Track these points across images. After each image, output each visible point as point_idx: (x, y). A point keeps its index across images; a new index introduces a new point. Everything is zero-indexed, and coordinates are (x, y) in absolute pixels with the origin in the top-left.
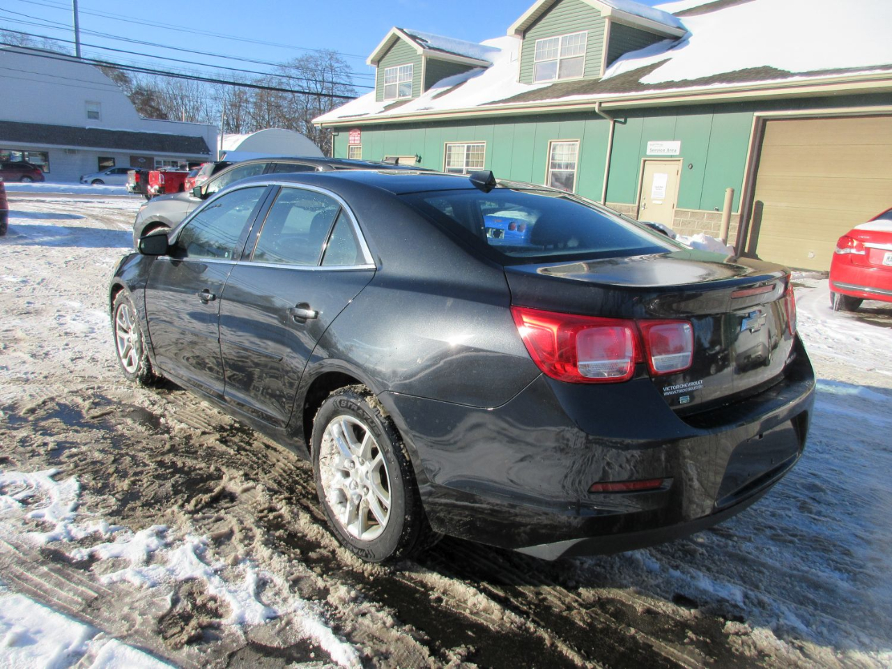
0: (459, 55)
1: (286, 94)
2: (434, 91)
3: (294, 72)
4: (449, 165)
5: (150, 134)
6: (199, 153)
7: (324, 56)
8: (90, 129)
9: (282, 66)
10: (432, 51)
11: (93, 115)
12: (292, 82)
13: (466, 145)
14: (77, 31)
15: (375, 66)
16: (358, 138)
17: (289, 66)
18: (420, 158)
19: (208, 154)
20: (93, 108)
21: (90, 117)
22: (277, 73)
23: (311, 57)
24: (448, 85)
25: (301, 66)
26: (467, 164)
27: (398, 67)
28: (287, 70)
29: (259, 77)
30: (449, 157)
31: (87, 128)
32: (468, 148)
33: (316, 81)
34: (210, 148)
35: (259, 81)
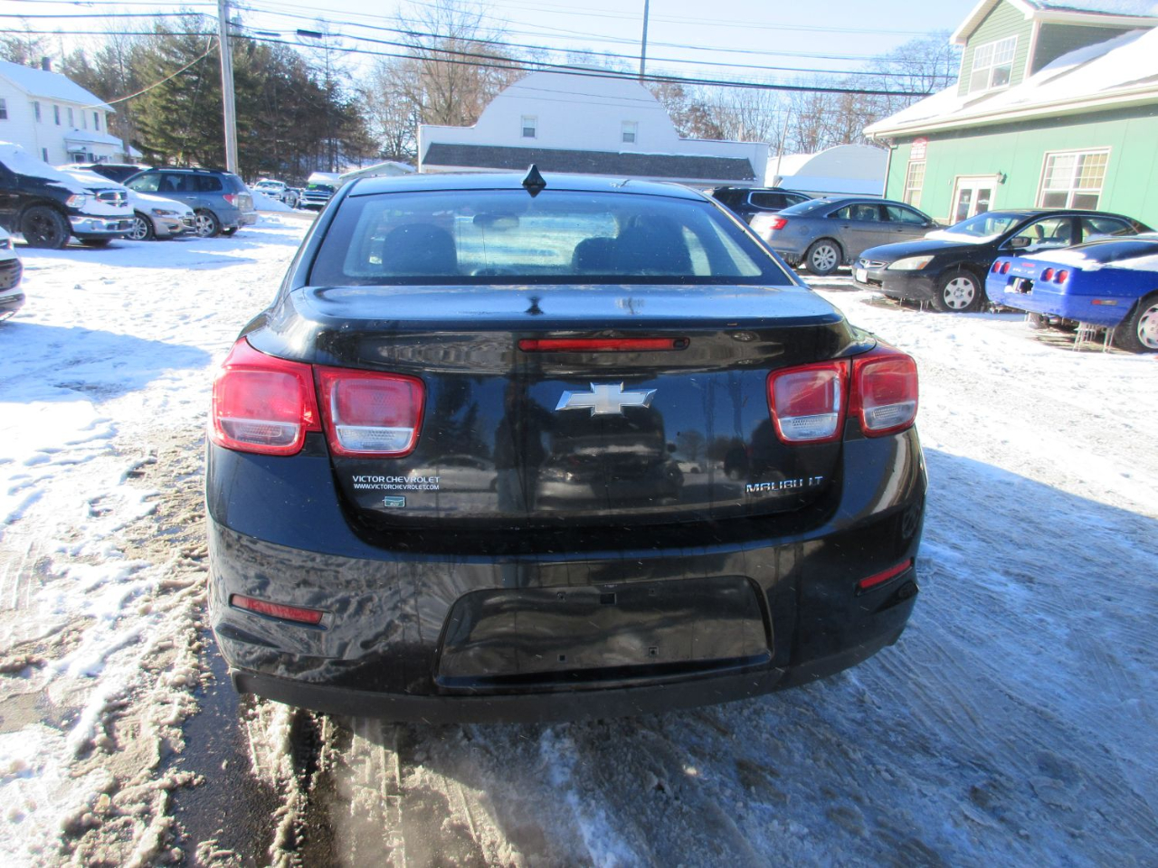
0: (1100, 13)
1: (878, 98)
2: (1045, 73)
3: (893, 67)
4: (1047, 185)
5: (687, 157)
6: (741, 179)
7: (939, 39)
8: (623, 154)
9: (878, 60)
10: (1051, 12)
11: (629, 138)
12: (889, 80)
13: (1077, 155)
14: (644, 43)
15: (963, 44)
16: (922, 151)
17: (888, 59)
18: (1005, 176)
19: (752, 180)
20: (629, 130)
21: (625, 140)
22: (870, 70)
23: (921, 43)
24: (1073, 62)
25: (905, 57)
26: (1077, 184)
27: (995, 43)
28: (884, 65)
29: (843, 77)
30: (1050, 174)
31: (621, 152)
32: (1082, 159)
33: (923, 76)
34: (756, 173)
35: (843, 83)
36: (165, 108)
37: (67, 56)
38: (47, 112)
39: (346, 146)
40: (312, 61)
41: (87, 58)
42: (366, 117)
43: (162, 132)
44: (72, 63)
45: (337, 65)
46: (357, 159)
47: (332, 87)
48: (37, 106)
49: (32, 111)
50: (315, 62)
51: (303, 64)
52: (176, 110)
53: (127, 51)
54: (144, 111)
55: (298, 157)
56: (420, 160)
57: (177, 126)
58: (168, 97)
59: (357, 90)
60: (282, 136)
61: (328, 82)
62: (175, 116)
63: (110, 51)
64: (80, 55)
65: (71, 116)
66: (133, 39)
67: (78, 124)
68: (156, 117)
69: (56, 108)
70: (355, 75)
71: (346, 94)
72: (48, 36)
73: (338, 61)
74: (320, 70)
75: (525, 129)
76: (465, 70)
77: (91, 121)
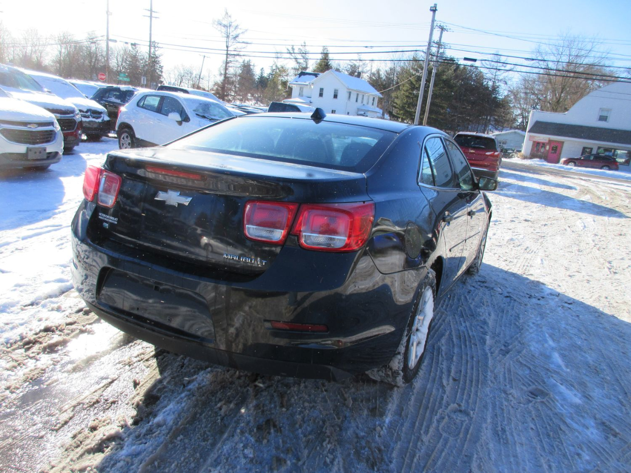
36: (407, 97)
37: (373, 71)
38: (353, 97)
39: (496, 120)
40: (487, 75)
41: (381, 73)
42: (511, 105)
43: (403, 108)
44: (374, 74)
45: (501, 78)
46: (500, 128)
47: (495, 89)
48: (350, 93)
49: (347, 95)
50: (489, 75)
51: (482, 76)
52: (412, 98)
53: (398, 69)
54: (397, 98)
55: (469, 124)
56: (528, 129)
57: (410, 106)
58: (410, 91)
59: (509, 91)
60: (461, 113)
61: (493, 86)
62: (411, 100)
63: (391, 69)
64: (378, 71)
65: (363, 99)
66: (402, 64)
67: (365, 102)
68: (402, 100)
69: (358, 95)
70: (509, 83)
71: (503, 92)
72: (367, 62)
73: (501, 75)
74: (490, 80)
75: (600, 116)
76: (573, 81)
77: (371, 101)
